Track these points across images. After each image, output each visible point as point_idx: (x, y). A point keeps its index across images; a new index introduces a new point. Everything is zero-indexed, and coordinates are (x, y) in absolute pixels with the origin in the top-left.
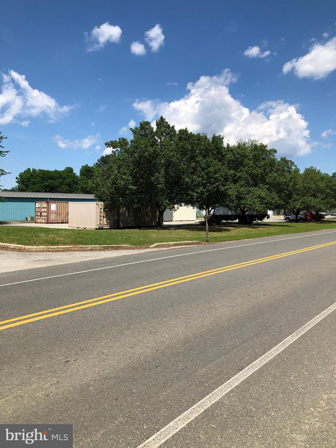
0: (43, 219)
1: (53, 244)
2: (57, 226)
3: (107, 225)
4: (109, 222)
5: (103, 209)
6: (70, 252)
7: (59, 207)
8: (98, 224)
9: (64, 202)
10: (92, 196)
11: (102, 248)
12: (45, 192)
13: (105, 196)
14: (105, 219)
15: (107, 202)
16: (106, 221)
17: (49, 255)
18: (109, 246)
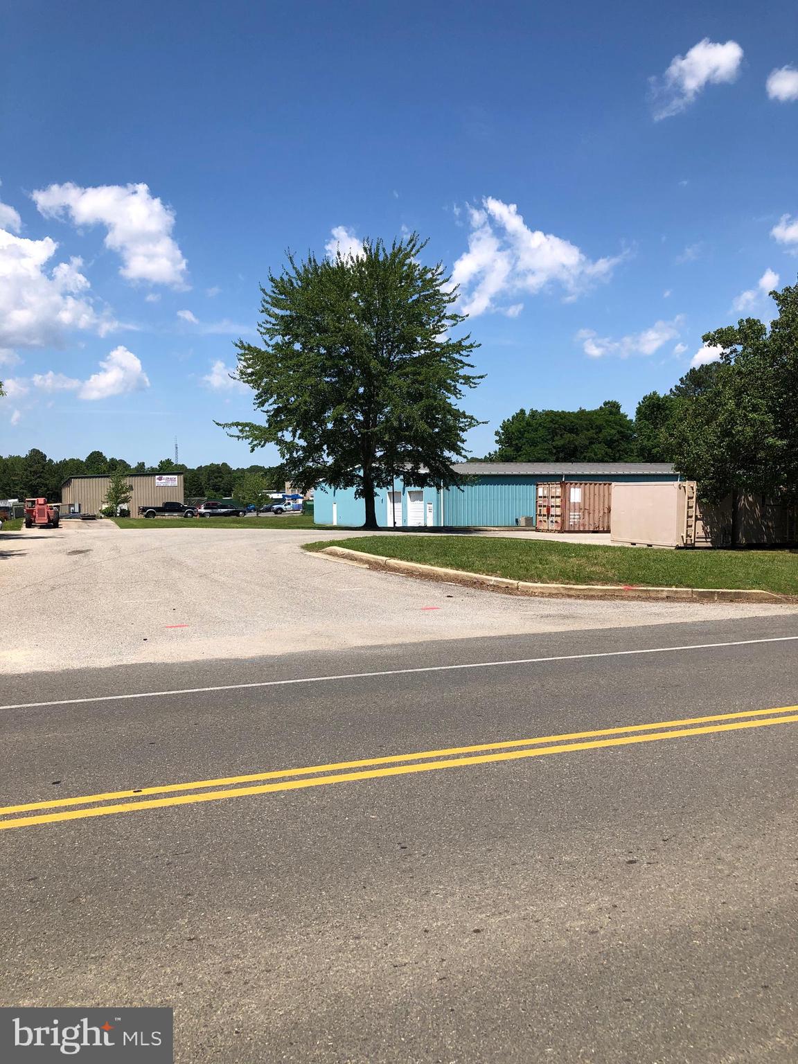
0: (552, 522)
1: (579, 580)
2: (586, 539)
3: (706, 538)
4: (711, 532)
5: (694, 499)
6: (618, 602)
7: (588, 494)
8: (682, 537)
9: (600, 484)
10: (667, 469)
11: (694, 596)
12: (557, 461)
13: (700, 466)
14: (700, 523)
15: (707, 482)
16: (703, 529)
17: (571, 604)
18: (715, 592)
